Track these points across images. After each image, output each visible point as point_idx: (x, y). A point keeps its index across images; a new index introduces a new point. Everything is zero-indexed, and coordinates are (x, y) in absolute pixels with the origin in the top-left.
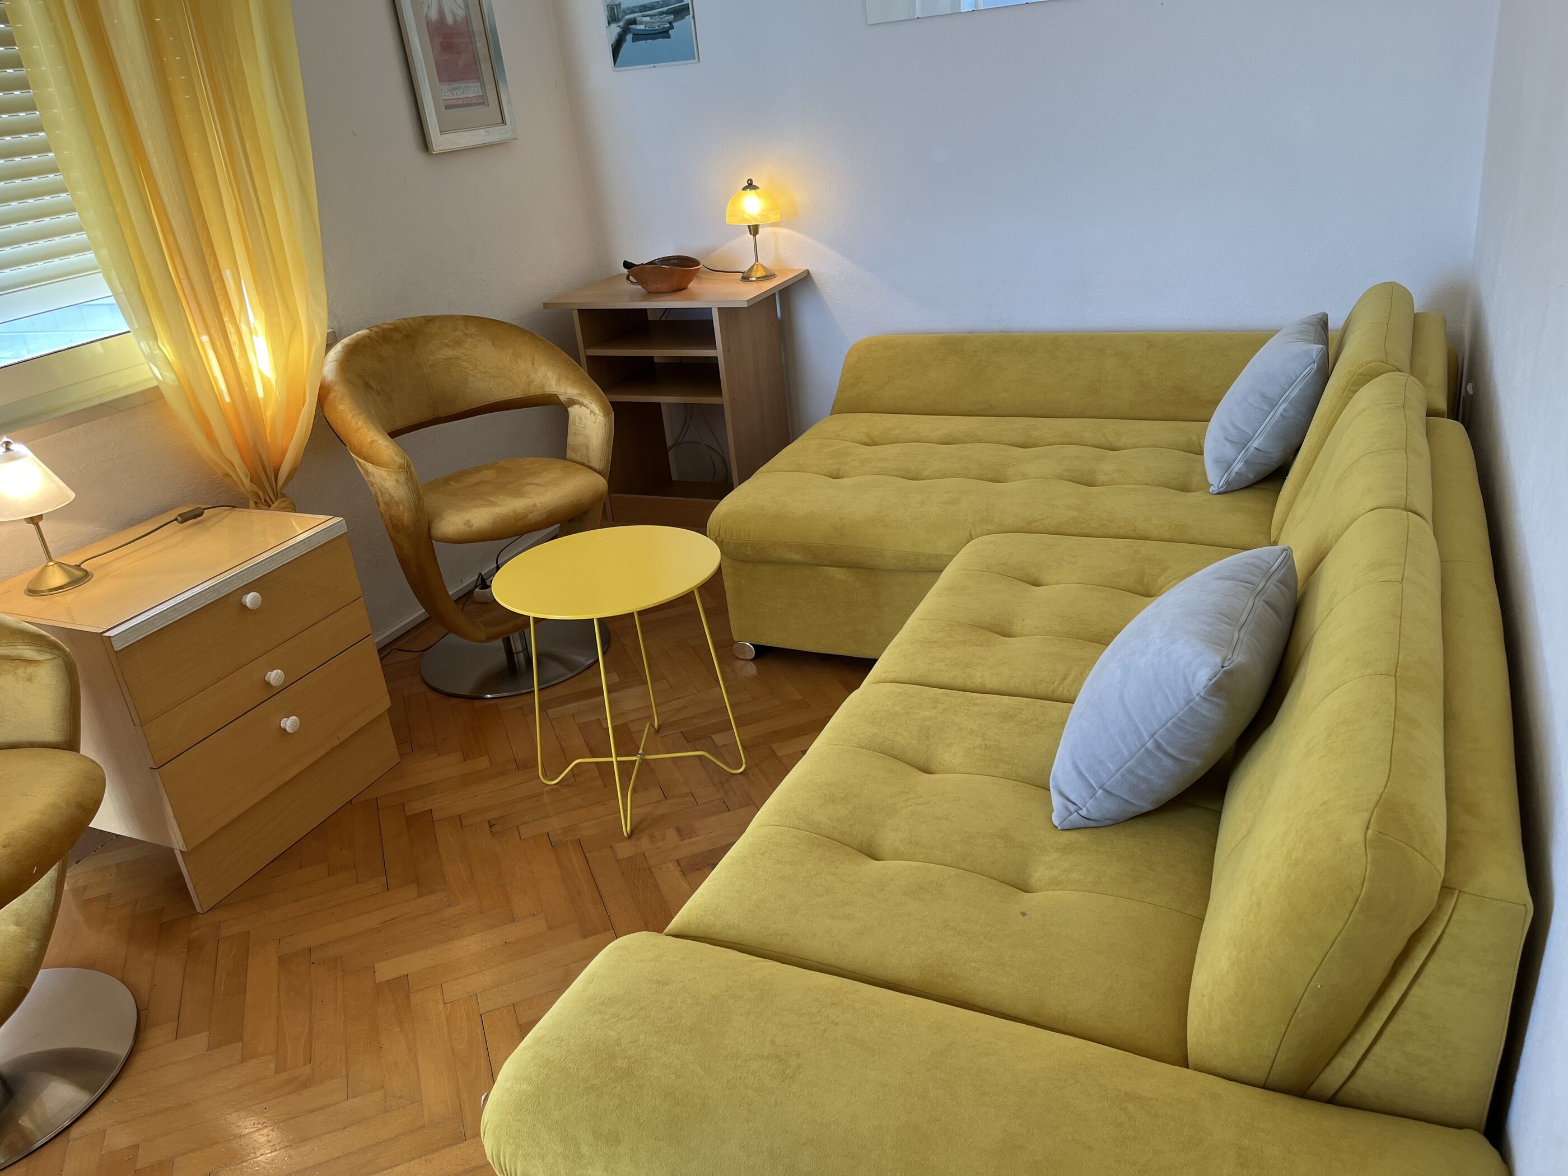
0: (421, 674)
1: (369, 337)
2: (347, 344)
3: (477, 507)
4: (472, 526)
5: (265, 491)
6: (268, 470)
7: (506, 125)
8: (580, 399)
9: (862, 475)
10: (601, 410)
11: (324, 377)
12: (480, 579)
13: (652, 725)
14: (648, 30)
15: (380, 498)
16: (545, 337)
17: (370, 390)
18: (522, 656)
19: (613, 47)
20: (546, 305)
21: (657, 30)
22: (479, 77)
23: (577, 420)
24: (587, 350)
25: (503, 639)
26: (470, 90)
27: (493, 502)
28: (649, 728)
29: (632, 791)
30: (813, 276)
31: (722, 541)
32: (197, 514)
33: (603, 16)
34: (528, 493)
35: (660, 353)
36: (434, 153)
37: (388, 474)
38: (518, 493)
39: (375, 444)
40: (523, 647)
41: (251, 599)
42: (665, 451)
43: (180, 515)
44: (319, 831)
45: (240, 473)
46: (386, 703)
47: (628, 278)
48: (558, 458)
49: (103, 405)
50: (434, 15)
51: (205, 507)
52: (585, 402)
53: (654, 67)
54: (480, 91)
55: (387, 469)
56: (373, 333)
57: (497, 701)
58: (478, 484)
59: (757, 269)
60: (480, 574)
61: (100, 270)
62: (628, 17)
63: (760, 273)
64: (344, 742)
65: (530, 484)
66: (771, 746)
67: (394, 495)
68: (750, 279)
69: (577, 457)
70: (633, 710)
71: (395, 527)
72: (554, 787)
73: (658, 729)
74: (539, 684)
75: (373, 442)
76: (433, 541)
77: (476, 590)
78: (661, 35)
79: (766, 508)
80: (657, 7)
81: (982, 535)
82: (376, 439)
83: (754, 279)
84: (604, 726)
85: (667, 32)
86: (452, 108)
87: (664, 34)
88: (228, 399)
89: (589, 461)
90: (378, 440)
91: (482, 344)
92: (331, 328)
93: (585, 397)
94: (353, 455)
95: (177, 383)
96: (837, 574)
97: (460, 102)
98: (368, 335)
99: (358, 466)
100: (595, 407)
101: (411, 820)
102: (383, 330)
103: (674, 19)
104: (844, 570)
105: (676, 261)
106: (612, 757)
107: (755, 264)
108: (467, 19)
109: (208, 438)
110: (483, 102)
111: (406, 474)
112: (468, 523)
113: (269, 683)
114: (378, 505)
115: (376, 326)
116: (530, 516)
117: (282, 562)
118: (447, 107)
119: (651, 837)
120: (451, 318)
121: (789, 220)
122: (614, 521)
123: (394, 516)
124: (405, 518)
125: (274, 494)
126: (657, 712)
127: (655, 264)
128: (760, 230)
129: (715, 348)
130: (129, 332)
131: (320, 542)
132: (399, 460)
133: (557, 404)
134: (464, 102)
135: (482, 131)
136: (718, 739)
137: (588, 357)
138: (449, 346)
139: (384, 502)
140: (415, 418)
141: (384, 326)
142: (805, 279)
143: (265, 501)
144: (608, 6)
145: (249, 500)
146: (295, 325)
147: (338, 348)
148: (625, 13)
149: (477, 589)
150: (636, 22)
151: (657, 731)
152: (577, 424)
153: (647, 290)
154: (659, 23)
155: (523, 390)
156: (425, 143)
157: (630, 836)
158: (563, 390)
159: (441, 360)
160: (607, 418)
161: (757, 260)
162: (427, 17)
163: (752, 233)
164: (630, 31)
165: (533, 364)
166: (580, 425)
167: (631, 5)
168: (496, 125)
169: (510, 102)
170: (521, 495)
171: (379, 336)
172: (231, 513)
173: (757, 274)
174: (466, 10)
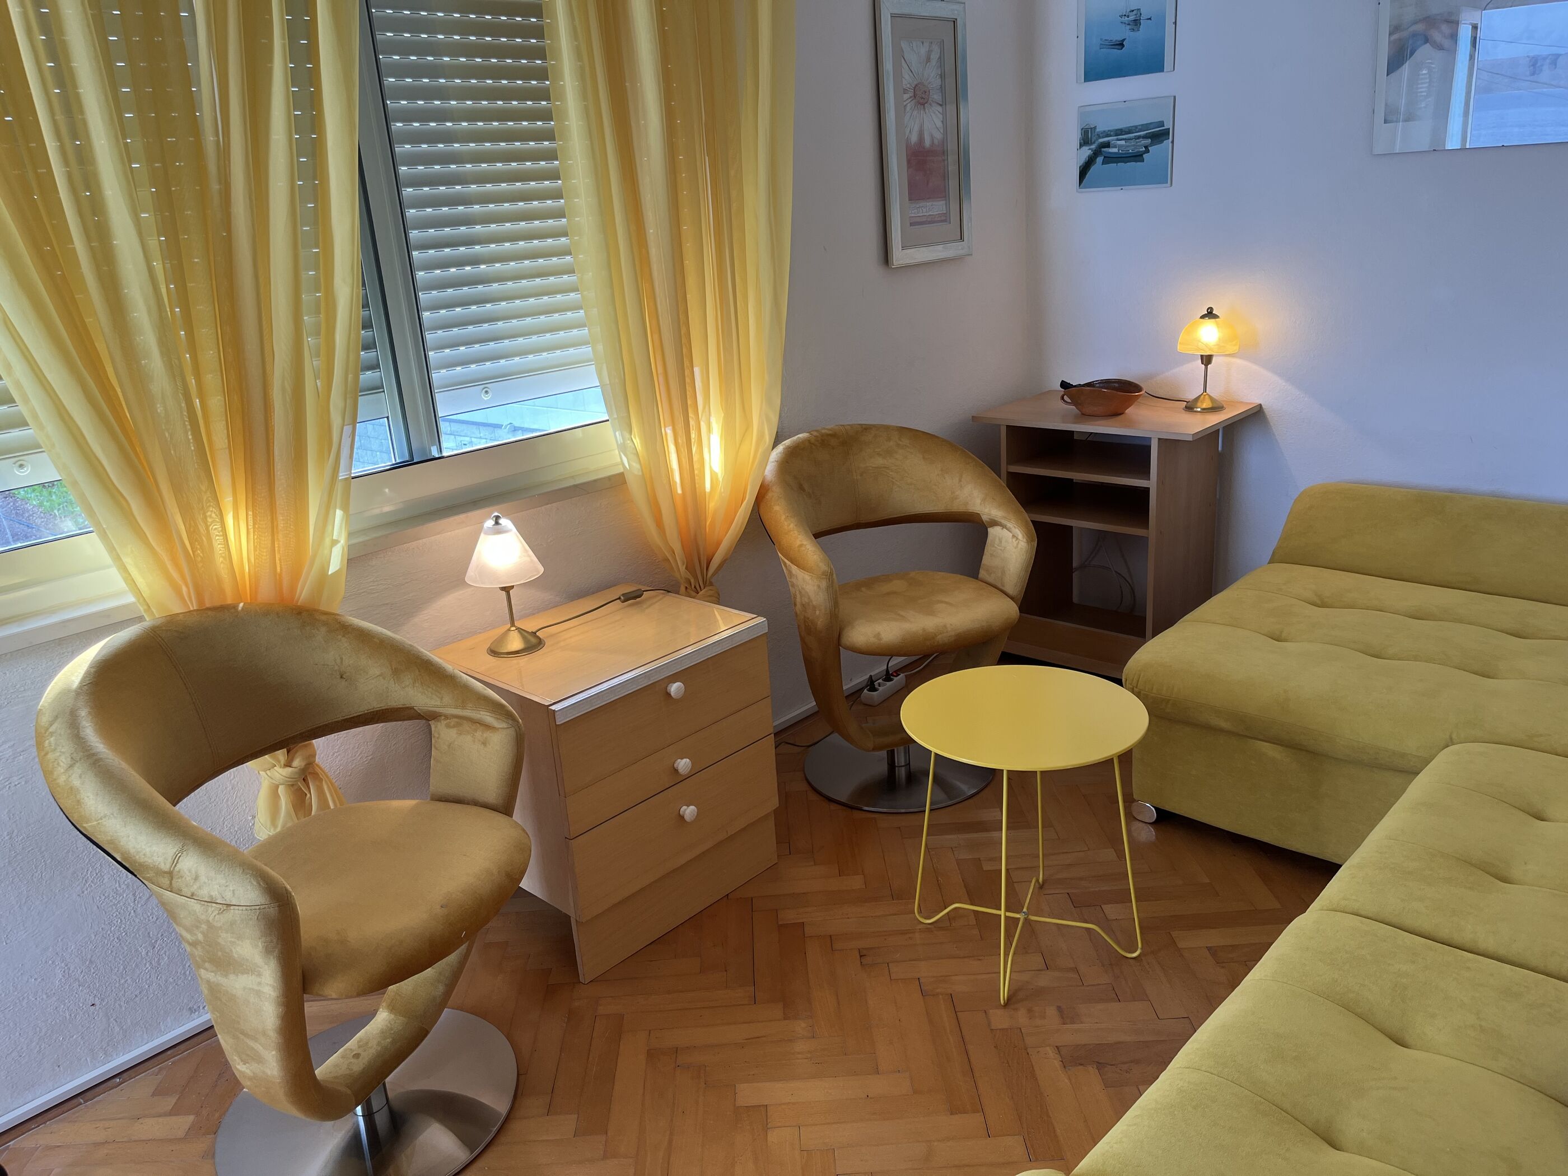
0: (804, 771)
1: (808, 441)
2: (788, 446)
3: (887, 619)
4: (882, 640)
5: (696, 580)
6: (702, 559)
7: (963, 241)
8: (1003, 522)
9: (1311, 642)
10: (1025, 536)
11: (765, 477)
12: (869, 681)
14: (1121, 154)
15: (798, 600)
17: (803, 493)
18: (904, 770)
19: (1081, 168)
20: (973, 417)
21: (1131, 153)
22: (945, 194)
23: (997, 542)
24: (1009, 466)
25: (890, 752)
26: (935, 207)
27: (902, 616)
28: (1035, 881)
29: (1013, 953)
30: (1266, 412)
31: (1140, 692)
32: (637, 595)
33: (1075, 137)
34: (939, 611)
36: (893, 267)
37: (811, 578)
38: (929, 611)
39: (803, 548)
40: (905, 761)
41: (675, 688)
42: (1070, 571)
43: (623, 595)
44: (695, 921)
45: (678, 560)
46: (774, 801)
47: (1062, 398)
48: (970, 577)
49: (576, 486)
50: (914, 138)
51: (644, 589)
52: (1009, 525)
53: (1122, 189)
54: (945, 209)
55: (811, 574)
56: (813, 437)
57: (876, 816)
58: (889, 594)
59: (1204, 398)
60: (870, 675)
61: (593, 363)
62: (1101, 140)
63: (1207, 404)
64: (732, 836)
65: (942, 602)
66: (1171, 933)
67: (813, 600)
68: (1195, 409)
69: (990, 579)
70: (1016, 856)
71: (807, 628)
72: (929, 926)
75: (801, 546)
76: (841, 649)
77: (864, 691)
78: (1132, 158)
80: (1134, 131)
82: (805, 543)
83: (1199, 410)
85: (1141, 155)
86: (916, 225)
87: (1138, 157)
88: (679, 491)
89: (1003, 586)
91: (913, 456)
93: (1009, 520)
94: (780, 554)
95: (640, 473)
97: (925, 219)
98: (808, 439)
99: (783, 566)
100: (1019, 533)
101: (783, 929)
102: (822, 435)
103: (1151, 143)
105: (1116, 385)
107: (1202, 394)
108: (944, 140)
109: (657, 525)
110: (945, 218)
111: (828, 581)
112: (878, 636)
113: (677, 770)
114: (795, 605)
115: (817, 431)
116: (938, 637)
117: (707, 656)
118: (911, 224)
119: (1030, 1011)
120: (887, 428)
121: (1247, 351)
123: (808, 618)
124: (819, 622)
125: (703, 584)
126: (1043, 864)
127: (1093, 385)
128: (1214, 361)
129: (1149, 479)
130: (609, 422)
131: (744, 640)
132: (823, 566)
133: (979, 524)
134: (929, 220)
135: (940, 247)
136: (1111, 910)
137: (1009, 474)
138: (881, 455)
139: (801, 603)
140: (836, 523)
141: (823, 431)
142: (1256, 415)
143: (695, 587)
144: (1082, 129)
145: (682, 587)
146: (747, 427)
147: (780, 448)
148: (1099, 137)
150: (1109, 145)
151: (1041, 887)
152: (996, 546)
153: (1081, 412)
154: (1134, 147)
155: (945, 504)
156: (886, 257)
157: (1007, 1003)
158: (987, 510)
159: (871, 468)
160: (1030, 545)
161: (1205, 390)
162: (908, 140)
163: (1204, 363)
164: (1102, 154)
165: (960, 481)
166: (999, 547)
167: (1106, 129)
168: (954, 241)
169: (971, 220)
170: (932, 613)
171: (818, 441)
172: (664, 597)
173: (1202, 405)
174: (943, 131)
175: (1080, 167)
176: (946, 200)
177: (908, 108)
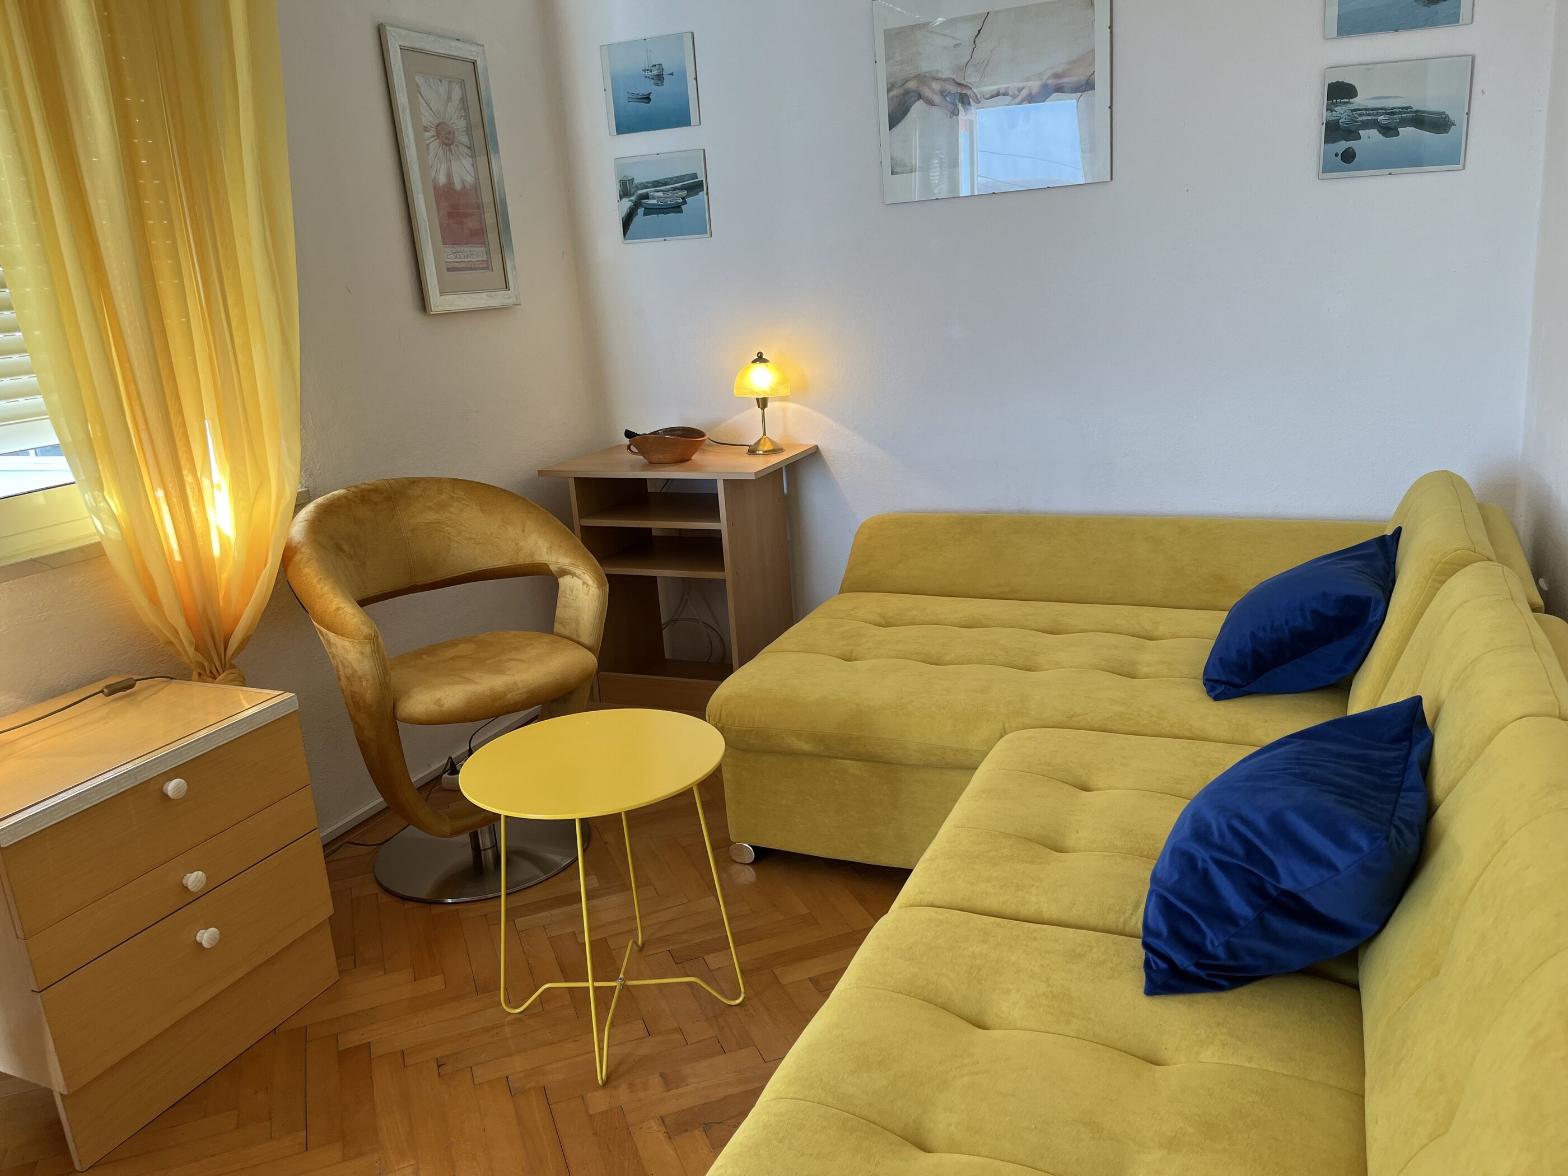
0: (374, 872)
1: (345, 497)
2: (320, 504)
3: (449, 684)
4: (443, 706)
5: (211, 661)
6: (217, 636)
7: (509, 290)
8: (572, 569)
9: (878, 658)
10: (595, 581)
11: (291, 538)
12: (449, 763)
13: (635, 942)
14: (661, 205)
15: (342, 673)
16: (539, 505)
17: (341, 553)
18: (490, 852)
19: (624, 220)
20: (540, 473)
21: (669, 204)
22: (485, 243)
23: (568, 591)
24: (582, 520)
25: (470, 834)
26: (475, 253)
27: (468, 679)
28: (632, 945)
29: (610, 1025)
30: (822, 452)
31: (723, 727)
32: (127, 686)
33: (615, 189)
34: (509, 669)
35: (659, 525)
36: (431, 313)
37: (353, 644)
38: (498, 670)
39: (341, 612)
40: (491, 842)
41: (173, 787)
42: (658, 628)
43: (107, 687)
44: (232, 1069)
45: (184, 641)
46: (327, 909)
47: (629, 448)
48: (545, 632)
49: (34, 560)
50: (442, 180)
51: (136, 677)
52: (578, 572)
53: (665, 240)
54: (485, 256)
55: (352, 640)
56: (351, 493)
57: (458, 907)
58: (453, 658)
59: (765, 442)
60: (450, 758)
61: (48, 417)
62: (640, 192)
63: (768, 447)
64: (273, 957)
65: (512, 660)
66: (774, 971)
67: (358, 669)
68: (757, 452)
69: (566, 632)
70: (614, 922)
71: (355, 704)
72: (519, 1016)
73: (643, 947)
74: (507, 888)
75: (338, 609)
76: (397, 721)
77: (444, 776)
78: (673, 209)
79: (773, 691)
80: (670, 183)
81: (1018, 729)
82: (342, 606)
83: (761, 452)
84: (580, 941)
85: (680, 207)
86: (454, 271)
87: (677, 208)
88: (178, 558)
89: (578, 636)
90: (344, 607)
91: (469, 508)
92: (306, 487)
93: (578, 567)
94: (315, 623)
95: (120, 539)
96: (853, 767)
97: (463, 265)
98: (345, 495)
99: (320, 636)
100: (588, 578)
101: (344, 1056)
102: (362, 491)
103: (687, 195)
104: (859, 764)
105: (680, 432)
106: (588, 981)
107: (762, 438)
108: (476, 188)
109: (150, 600)
110: (487, 266)
111: (373, 646)
112: (438, 702)
113: (187, 887)
114: (340, 679)
115: (355, 487)
116: (508, 696)
117: (218, 743)
118: (449, 270)
119: (631, 1085)
120: (438, 480)
121: (799, 394)
122: (600, 701)
123: (356, 692)
124: (368, 695)
125: (222, 665)
126: (641, 925)
127: (658, 434)
128: (769, 404)
129: (719, 521)
130: (74, 483)
131: (266, 721)
132: (366, 631)
133: (548, 574)
134: (467, 266)
135: (483, 296)
136: (713, 960)
137: (582, 527)
138: (433, 509)
139: (346, 676)
140: (388, 587)
141: (364, 487)
142: (814, 455)
143: (211, 672)
144: (620, 181)
145: (193, 671)
146: (263, 481)
147: (311, 506)
148: (637, 188)
149: (446, 775)
150: (648, 196)
151: (641, 949)
152: (567, 596)
153: (649, 460)
154: (670, 200)
155: (510, 558)
156: (423, 304)
157: (606, 1083)
158: (554, 559)
159: (423, 524)
160: (601, 590)
161: (765, 434)
162: (435, 182)
163: (761, 407)
164: (642, 205)
165: (523, 531)
166: (570, 597)
167: (644, 181)
168: (499, 289)
169: (515, 269)
170: (500, 671)
171: (357, 497)
172: (168, 685)
173: (764, 447)
174: (475, 175)
175: (622, 219)
176: (485, 246)
177: (432, 146)
